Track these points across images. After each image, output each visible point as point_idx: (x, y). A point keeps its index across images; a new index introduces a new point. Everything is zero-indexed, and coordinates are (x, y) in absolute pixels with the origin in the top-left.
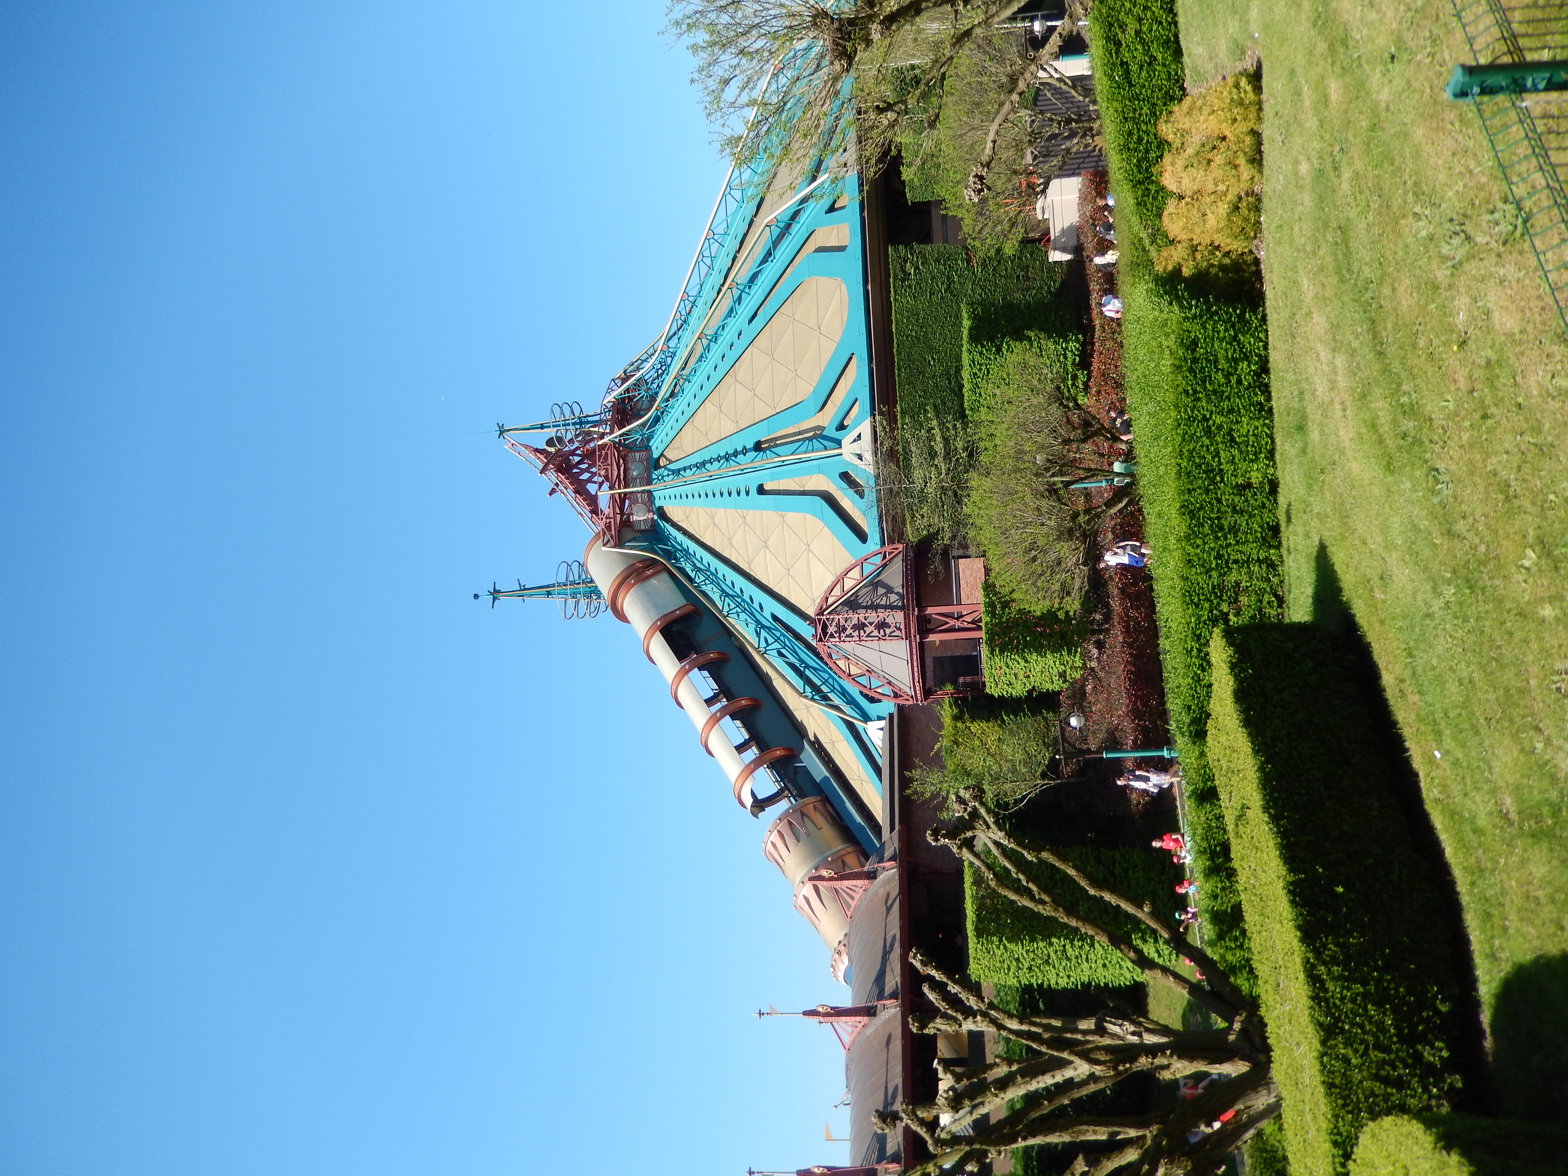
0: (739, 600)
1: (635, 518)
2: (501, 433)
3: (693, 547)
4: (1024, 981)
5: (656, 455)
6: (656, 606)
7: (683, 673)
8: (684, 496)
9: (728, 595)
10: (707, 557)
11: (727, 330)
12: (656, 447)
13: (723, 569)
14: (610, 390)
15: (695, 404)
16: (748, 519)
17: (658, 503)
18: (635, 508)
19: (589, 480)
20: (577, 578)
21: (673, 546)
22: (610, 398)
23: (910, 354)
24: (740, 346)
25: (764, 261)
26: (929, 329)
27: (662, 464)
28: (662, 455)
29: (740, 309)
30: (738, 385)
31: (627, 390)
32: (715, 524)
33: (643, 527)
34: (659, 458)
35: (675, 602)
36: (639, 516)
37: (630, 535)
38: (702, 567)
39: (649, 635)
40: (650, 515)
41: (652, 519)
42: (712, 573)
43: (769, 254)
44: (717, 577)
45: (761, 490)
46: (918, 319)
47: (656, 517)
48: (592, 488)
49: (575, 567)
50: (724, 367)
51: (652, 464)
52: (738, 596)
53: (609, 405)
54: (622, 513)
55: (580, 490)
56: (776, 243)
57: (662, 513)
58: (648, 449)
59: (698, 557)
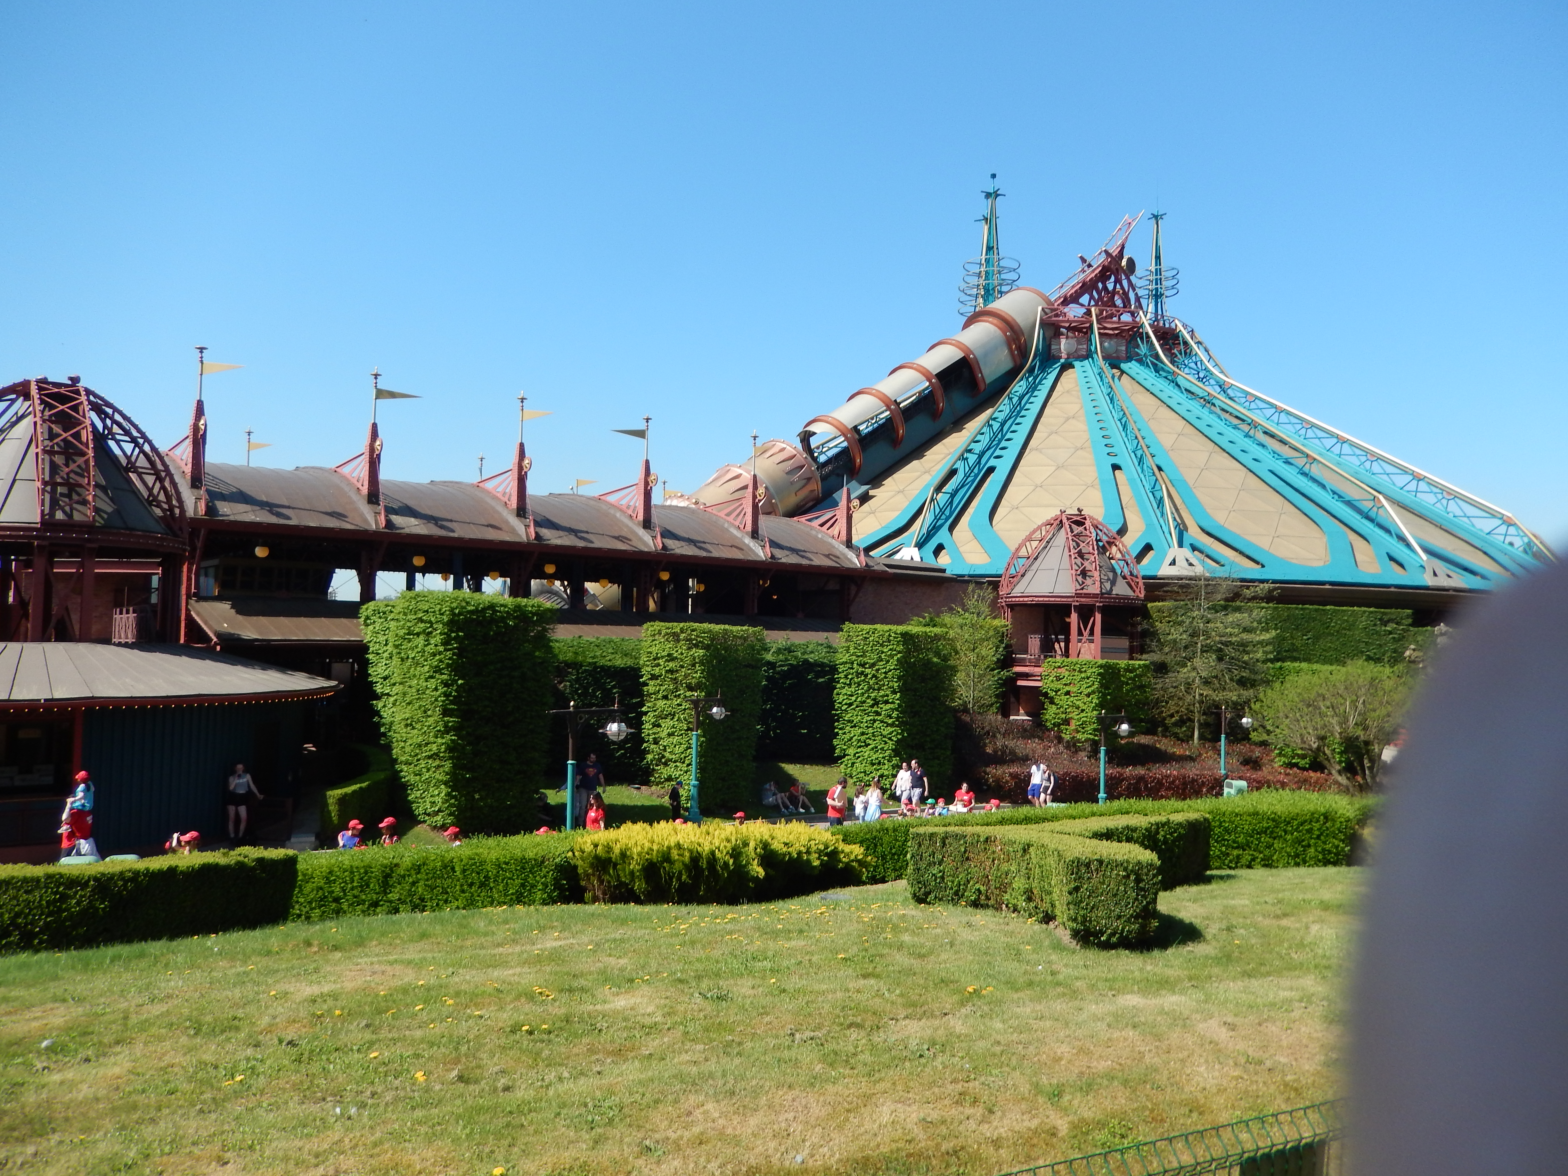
0: (1000, 436)
1: (1063, 341)
2: (1156, 217)
3: (1042, 394)
4: (841, 668)
5: (1123, 366)
6: (986, 355)
7: (927, 375)
8: (1090, 391)
9: (1003, 424)
10: (1035, 408)
11: (1259, 448)
12: (1132, 367)
13: (1027, 423)
14: (1185, 326)
15: (1181, 410)
16: (1080, 452)
17: (1077, 364)
18: (1073, 342)
19: (1092, 297)
20: (1003, 276)
21: (1038, 376)
22: (1180, 327)
23: (1314, 619)
24: (1246, 459)
25: (1334, 493)
26: (1335, 638)
27: (1115, 371)
28: (1123, 372)
29: (1280, 462)
30: (1208, 454)
31: (1186, 343)
32: (1068, 419)
33: (1053, 347)
34: (1119, 368)
35: (990, 372)
36: (1064, 345)
37: (1048, 335)
38: (1023, 403)
39: (959, 345)
40: (1064, 355)
41: (1061, 357)
42: (1019, 412)
43: (1340, 497)
44: (1017, 416)
45: (1116, 467)
46: (1344, 629)
47: (1062, 361)
48: (1085, 299)
49: (1013, 276)
50: (1223, 442)
51: (1115, 362)
52: (1003, 437)
53: (1173, 326)
54: (1069, 329)
55: (1086, 287)
56: (1349, 503)
57: (1067, 366)
58: (1129, 359)
59: (1032, 400)
